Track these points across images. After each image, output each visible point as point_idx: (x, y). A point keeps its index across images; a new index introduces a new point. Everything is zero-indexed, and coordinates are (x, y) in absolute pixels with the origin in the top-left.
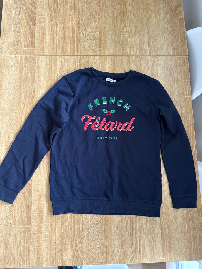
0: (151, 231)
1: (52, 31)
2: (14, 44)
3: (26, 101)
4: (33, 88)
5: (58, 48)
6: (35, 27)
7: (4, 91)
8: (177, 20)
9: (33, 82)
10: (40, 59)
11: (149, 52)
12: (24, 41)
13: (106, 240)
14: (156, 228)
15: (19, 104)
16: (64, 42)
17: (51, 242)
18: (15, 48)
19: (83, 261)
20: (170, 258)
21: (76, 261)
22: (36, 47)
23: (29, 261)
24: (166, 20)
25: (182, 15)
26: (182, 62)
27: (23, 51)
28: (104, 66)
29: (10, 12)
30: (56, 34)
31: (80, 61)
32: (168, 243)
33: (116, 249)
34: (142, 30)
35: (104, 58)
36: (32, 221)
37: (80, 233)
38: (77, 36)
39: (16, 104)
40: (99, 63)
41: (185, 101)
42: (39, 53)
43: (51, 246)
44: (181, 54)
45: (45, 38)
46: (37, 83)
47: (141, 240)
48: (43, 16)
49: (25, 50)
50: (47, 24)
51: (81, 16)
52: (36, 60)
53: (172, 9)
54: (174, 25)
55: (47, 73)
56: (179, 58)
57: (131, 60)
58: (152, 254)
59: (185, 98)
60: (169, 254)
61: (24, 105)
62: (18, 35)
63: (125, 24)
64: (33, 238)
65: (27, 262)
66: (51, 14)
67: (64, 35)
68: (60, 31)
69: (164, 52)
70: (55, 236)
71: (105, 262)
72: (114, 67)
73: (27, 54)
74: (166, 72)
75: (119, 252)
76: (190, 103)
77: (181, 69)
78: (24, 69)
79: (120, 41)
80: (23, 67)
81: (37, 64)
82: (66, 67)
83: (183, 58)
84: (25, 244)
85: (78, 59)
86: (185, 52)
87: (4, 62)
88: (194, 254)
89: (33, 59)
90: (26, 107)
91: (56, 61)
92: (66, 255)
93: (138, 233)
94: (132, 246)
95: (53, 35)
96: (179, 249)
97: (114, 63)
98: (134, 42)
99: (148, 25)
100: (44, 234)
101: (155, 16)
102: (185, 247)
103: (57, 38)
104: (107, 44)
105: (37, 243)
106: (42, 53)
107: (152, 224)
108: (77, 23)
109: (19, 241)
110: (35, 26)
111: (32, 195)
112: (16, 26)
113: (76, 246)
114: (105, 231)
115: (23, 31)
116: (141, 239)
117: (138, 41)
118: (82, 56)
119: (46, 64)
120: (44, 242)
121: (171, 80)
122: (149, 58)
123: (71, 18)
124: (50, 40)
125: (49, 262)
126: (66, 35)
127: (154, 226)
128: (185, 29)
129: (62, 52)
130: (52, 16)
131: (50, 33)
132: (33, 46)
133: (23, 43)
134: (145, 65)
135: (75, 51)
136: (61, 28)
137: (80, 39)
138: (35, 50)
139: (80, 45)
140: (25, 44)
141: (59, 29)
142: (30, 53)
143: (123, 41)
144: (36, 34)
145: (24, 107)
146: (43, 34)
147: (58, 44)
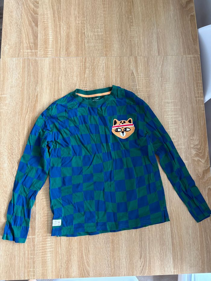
0: (161, 242)
1: (55, 31)
2: (16, 46)
3: (28, 106)
4: (36, 92)
5: (61, 49)
6: (38, 28)
7: (5, 96)
8: (188, 17)
9: (36, 86)
10: (43, 62)
11: (158, 52)
12: (26, 42)
13: (113, 251)
14: (166, 238)
15: (22, 110)
16: (68, 42)
17: (56, 253)
18: (17, 50)
19: (90, 273)
20: (181, 271)
21: (82, 273)
22: (39, 49)
23: (34, 272)
24: (176, 17)
25: (193, 12)
26: (193, 62)
27: (25, 53)
28: (110, 68)
29: (12, 12)
30: (59, 35)
31: (85, 63)
32: (179, 254)
33: (124, 260)
34: (150, 29)
35: (111, 59)
36: (37, 231)
37: (86, 244)
38: (81, 36)
39: (19, 110)
40: (104, 64)
41: (197, 104)
42: (42, 55)
43: (56, 257)
44: (193, 54)
45: (48, 39)
46: (40, 87)
47: (150, 252)
48: (46, 16)
49: (28, 53)
50: (50, 24)
51: (85, 15)
52: (39, 62)
53: (183, 6)
54: (184, 22)
55: (51, 76)
56: (191, 58)
57: (139, 61)
58: (162, 266)
59: (196, 100)
60: (181, 266)
62: (20, 36)
63: (133, 22)
64: (38, 249)
65: (32, 273)
66: (54, 14)
67: (68, 36)
68: (64, 31)
69: (174, 52)
70: (61, 247)
71: (113, 274)
72: (120, 68)
73: (30, 57)
74: (176, 73)
75: (128, 264)
76: (202, 106)
77: (192, 69)
78: (26, 73)
79: (127, 41)
80: (25, 70)
81: (40, 66)
82: (70, 69)
83: (194, 57)
84: (30, 255)
85: (83, 61)
86: (196, 51)
87: (5, 65)
88: (206, 266)
89: (36, 61)
90: (28, 112)
91: (59, 63)
92: (71, 266)
93: (147, 244)
94: (141, 258)
95: (56, 36)
96: (191, 260)
97: (121, 65)
98: (142, 42)
99: (157, 23)
100: (49, 245)
101: (165, 14)
102: (197, 259)
103: (61, 38)
104: (113, 45)
105: (42, 255)
106: (46, 55)
107: (162, 234)
108: (81, 23)
109: (23, 252)
110: (38, 26)
112: (18, 27)
113: (82, 257)
114: (113, 242)
115: (25, 32)
116: (150, 250)
117: (146, 41)
118: (87, 58)
119: (49, 67)
120: (49, 253)
121: (182, 81)
122: (158, 59)
123: (75, 17)
124: (53, 41)
125: (54, 273)
126: (70, 36)
127: (164, 237)
128: (196, 26)
129: (66, 54)
130: (55, 16)
131: (54, 34)
132: (36, 48)
133: (25, 45)
134: (154, 66)
135: (80, 52)
136: (65, 29)
137: (85, 39)
138: (37, 52)
139: (85, 45)
140: (28, 46)
141: (62, 30)
142: (32, 55)
143: (131, 40)
144: (39, 35)
145: (27, 112)
146: (46, 35)
147: (61, 45)
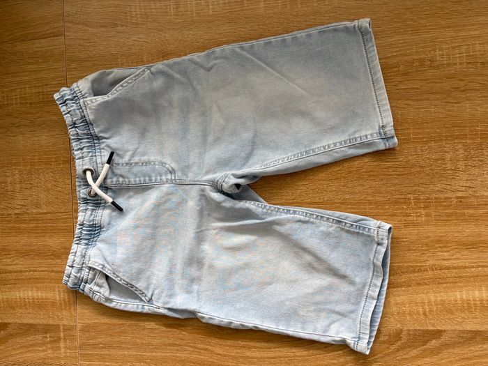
1: (16, 284)
3: (192, 347)
5: (55, 269)
6: (10, 323)
11: (55, 36)
12: (43, 351)
16: (40, 254)
22: (57, 322)
27: (68, 354)
30: (23, 273)
34: (4, 58)
38: (24, 221)
42: (71, 313)
45: (33, 299)
49: (65, 347)
52: (87, 322)
61: (204, 349)
67: (25, 253)
68: (14, 263)
73: (77, 344)
78: (113, 352)
79: (33, 113)
80: (107, 355)
81: (97, 319)
89: (86, 329)
90: (208, 347)
95: (26, 282)
98: (34, 77)
103: (31, 271)
104: (42, 146)
106: (71, 306)
110: (6, 324)
111: (439, 328)
115: (22, 353)
117: (31, 66)
124: (38, 289)
126: (25, 247)
131: (22, 287)
132: (55, 328)
133: (49, 353)
134: (89, 45)
135: (63, 225)
136: (9, 260)
137: (32, 213)
138: (64, 326)
139: (46, 213)
140: (52, 348)
141: (11, 267)
142: (72, 338)
143: (31, 104)
144: (25, 321)
145: (207, 350)
146: (26, 305)
147: (47, 269)
